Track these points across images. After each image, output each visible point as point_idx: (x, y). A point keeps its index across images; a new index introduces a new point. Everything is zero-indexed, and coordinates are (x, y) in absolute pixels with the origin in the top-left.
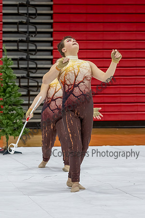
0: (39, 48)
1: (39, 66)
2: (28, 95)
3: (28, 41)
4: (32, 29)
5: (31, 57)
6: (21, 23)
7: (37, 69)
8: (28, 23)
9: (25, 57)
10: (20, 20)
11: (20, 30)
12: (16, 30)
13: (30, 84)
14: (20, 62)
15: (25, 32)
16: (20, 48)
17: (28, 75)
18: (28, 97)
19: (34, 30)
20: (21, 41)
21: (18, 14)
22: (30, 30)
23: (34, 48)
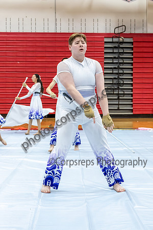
0: (124, 72)
1: (124, 82)
2: (118, 99)
3: (119, 68)
4: (121, 61)
5: (120, 77)
6: (115, 58)
7: (123, 84)
8: (119, 58)
9: (117, 77)
10: (114, 56)
11: (114, 62)
12: (112, 62)
13: (120, 93)
14: (114, 80)
15: (117, 63)
16: (114, 72)
17: (118, 88)
18: (118, 101)
19: (122, 62)
20: (115, 68)
21: (113, 53)
22: (120, 62)
23: (122, 72)
